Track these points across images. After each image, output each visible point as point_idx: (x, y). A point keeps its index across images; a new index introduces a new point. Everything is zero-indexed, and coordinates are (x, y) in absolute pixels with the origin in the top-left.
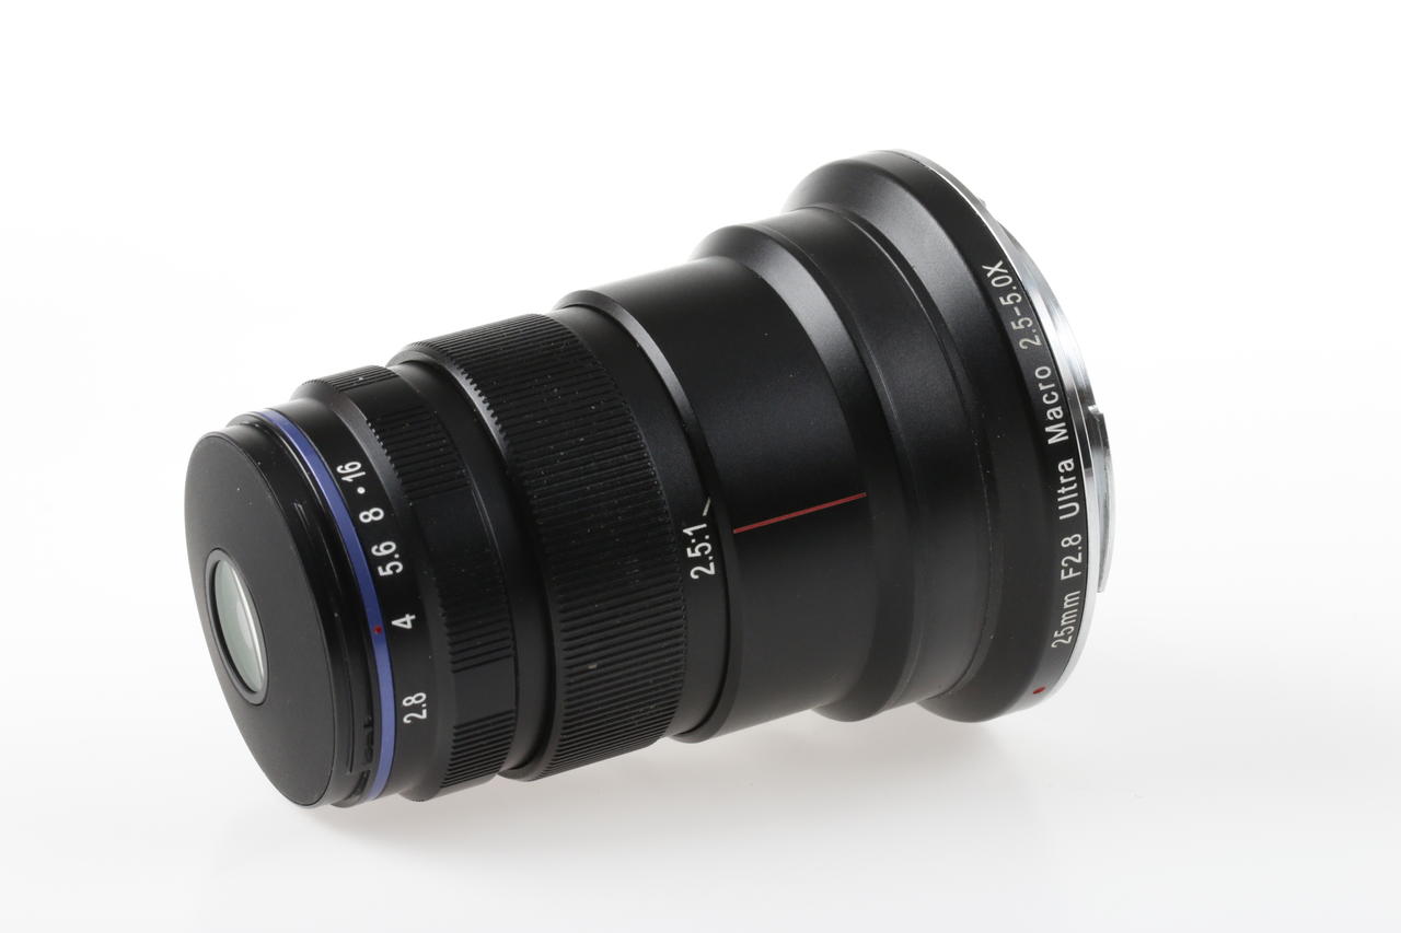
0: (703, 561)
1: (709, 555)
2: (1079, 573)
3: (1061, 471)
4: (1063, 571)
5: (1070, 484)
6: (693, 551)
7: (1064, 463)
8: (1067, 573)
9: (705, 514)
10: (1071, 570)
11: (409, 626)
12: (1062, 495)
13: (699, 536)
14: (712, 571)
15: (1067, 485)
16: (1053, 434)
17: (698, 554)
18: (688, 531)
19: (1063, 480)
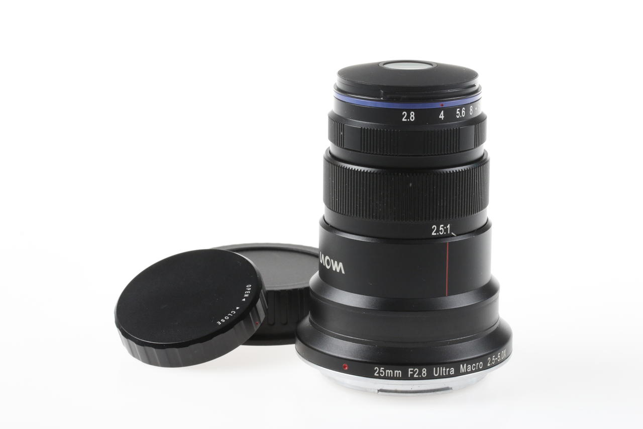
0: (438, 231)
1: (439, 233)
2: (409, 376)
3: (451, 369)
4: (412, 369)
5: (446, 373)
6: (442, 227)
7: (453, 371)
8: (411, 371)
9: (452, 233)
10: (412, 373)
11: (440, 117)
12: (443, 369)
13: (446, 230)
14: (433, 234)
15: (446, 371)
16: (463, 367)
17: (441, 229)
18: (448, 226)
19: (448, 369)
